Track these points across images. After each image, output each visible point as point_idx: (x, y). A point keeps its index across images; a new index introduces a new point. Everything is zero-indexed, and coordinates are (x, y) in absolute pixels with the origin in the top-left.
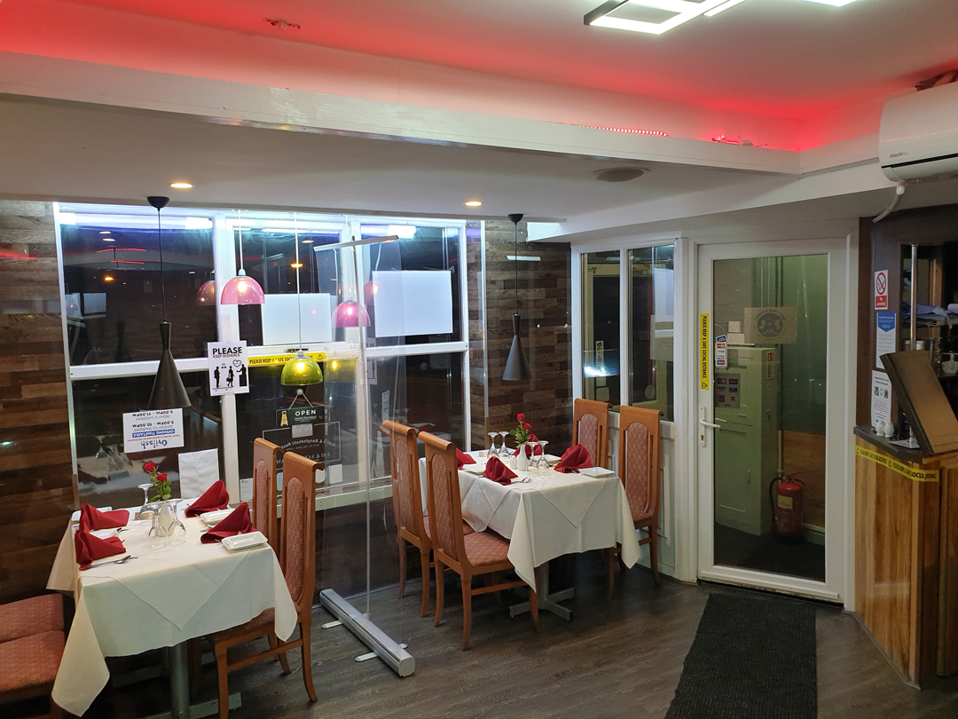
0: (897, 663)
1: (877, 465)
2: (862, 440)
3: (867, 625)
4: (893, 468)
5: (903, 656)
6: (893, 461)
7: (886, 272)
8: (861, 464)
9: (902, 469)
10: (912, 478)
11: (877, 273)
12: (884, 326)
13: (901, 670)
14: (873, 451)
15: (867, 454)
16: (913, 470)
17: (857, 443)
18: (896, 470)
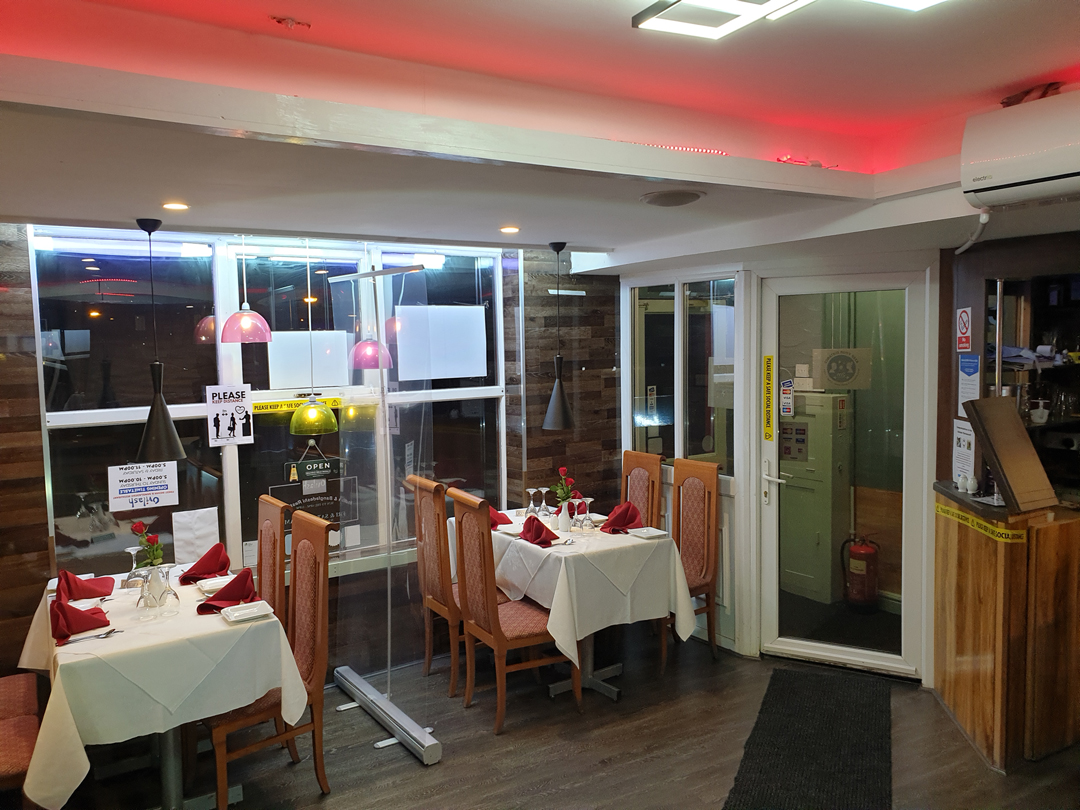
0: (979, 744)
1: (960, 525)
2: (942, 497)
3: (947, 702)
4: (976, 528)
5: (987, 738)
6: (976, 520)
7: (969, 310)
8: (942, 524)
9: (986, 529)
10: (997, 539)
11: (959, 311)
12: (967, 370)
13: (985, 752)
14: (954, 509)
15: (948, 512)
16: (998, 530)
17: (937, 501)
18: (980, 530)
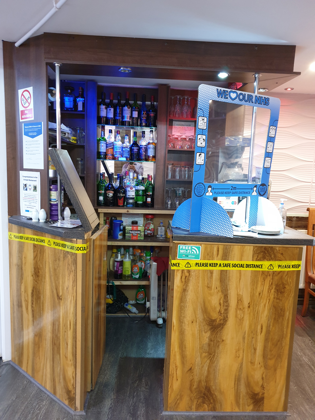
4: (53, 246)
5: (68, 392)
6: (52, 240)
9: (64, 246)
10: (77, 252)
11: (20, 92)
12: (30, 134)
14: (29, 234)
15: (21, 238)
16: (77, 245)
17: (10, 230)
18: (57, 247)
